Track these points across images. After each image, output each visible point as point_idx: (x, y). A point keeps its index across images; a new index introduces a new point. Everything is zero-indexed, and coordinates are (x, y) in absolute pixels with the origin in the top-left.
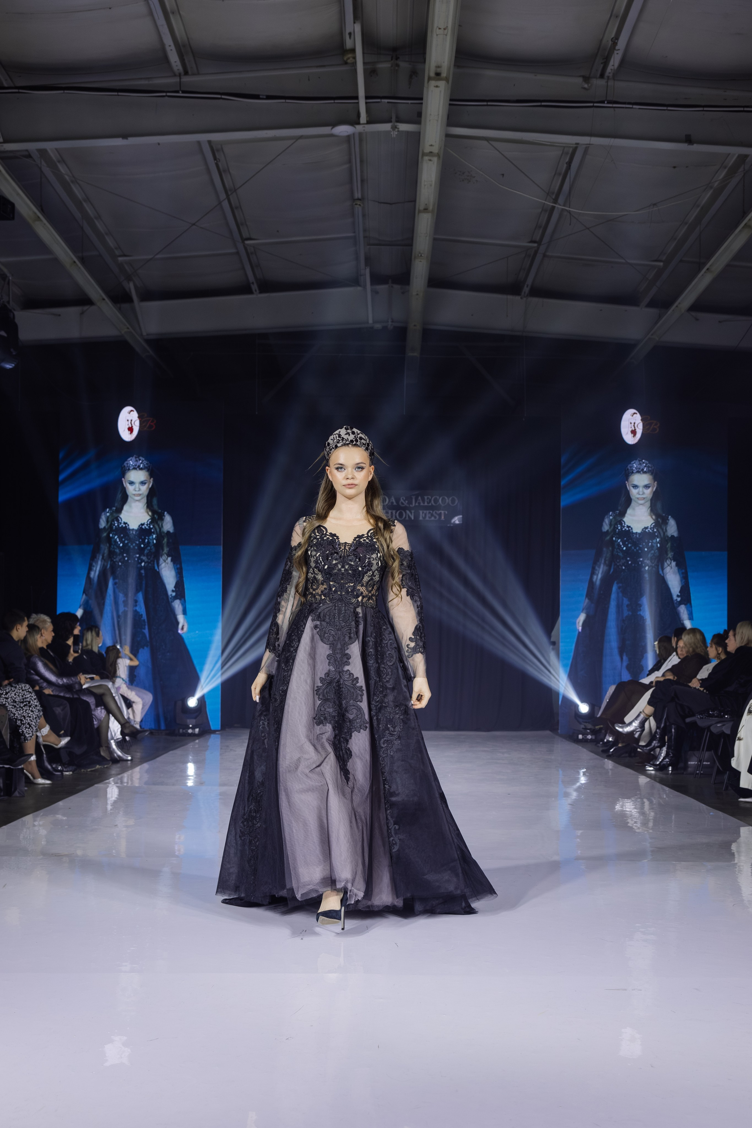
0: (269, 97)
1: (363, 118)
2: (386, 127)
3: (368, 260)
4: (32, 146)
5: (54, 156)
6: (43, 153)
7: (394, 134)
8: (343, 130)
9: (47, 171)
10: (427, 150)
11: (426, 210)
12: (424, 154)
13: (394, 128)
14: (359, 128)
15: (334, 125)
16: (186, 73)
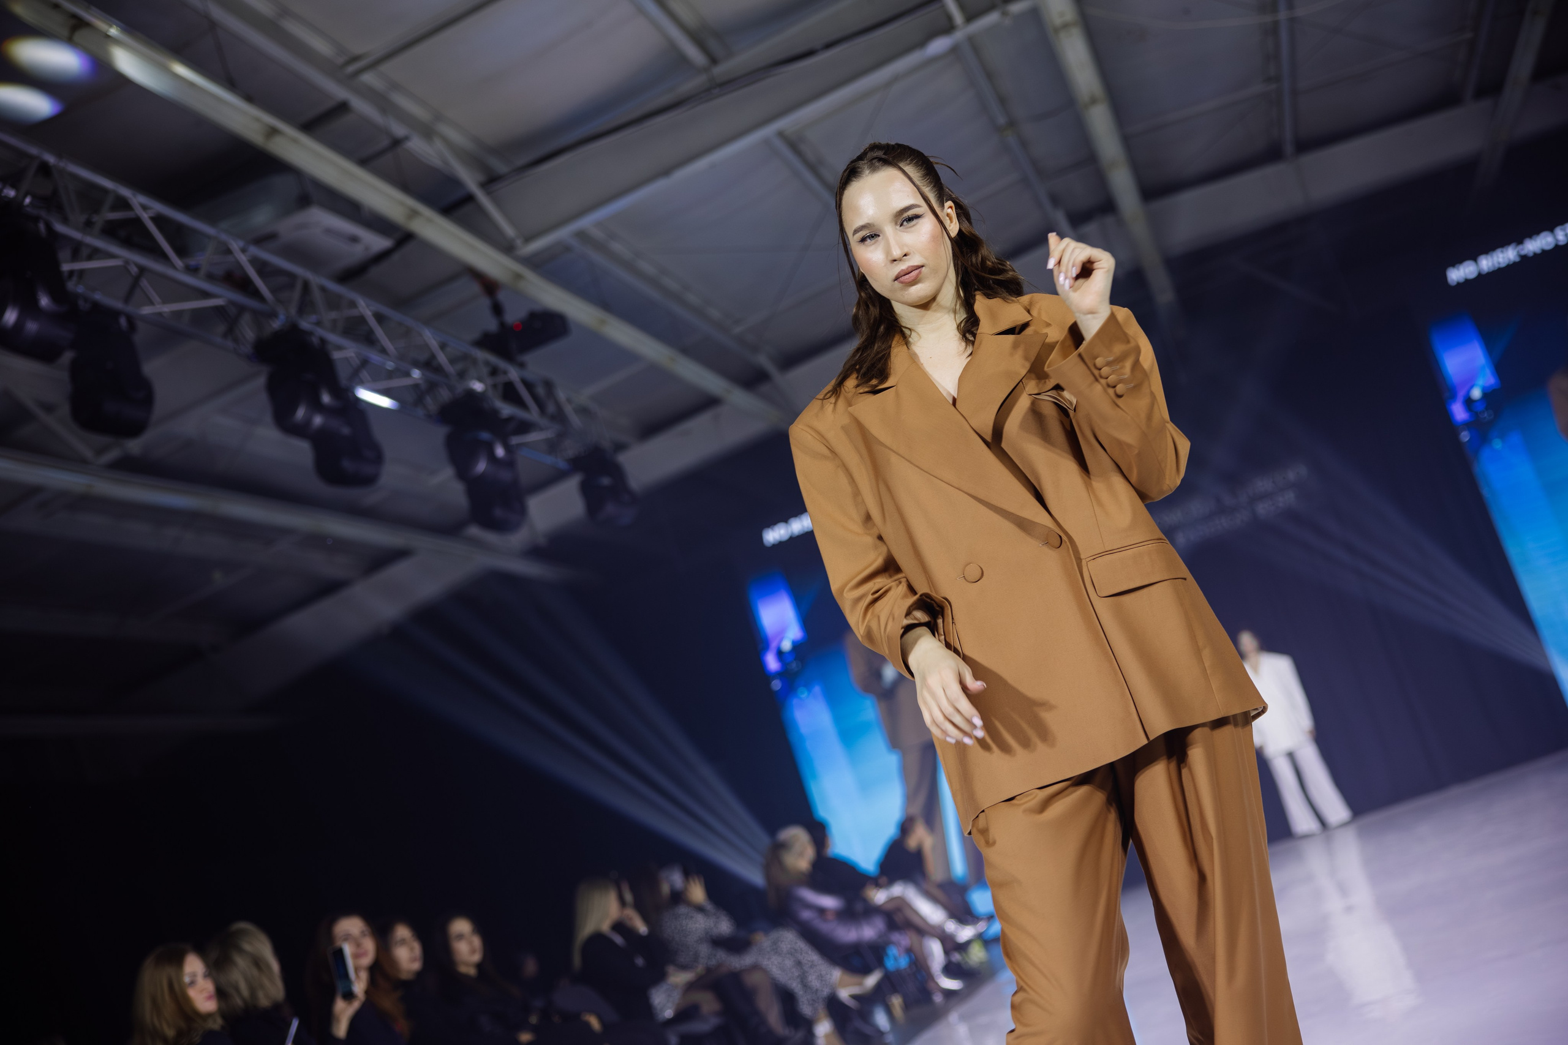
0: (829, 46)
1: (958, 17)
2: (992, 18)
3: (1055, 200)
4: (563, 234)
5: (598, 234)
6: (582, 235)
7: (1007, 22)
8: (939, 45)
9: (597, 257)
10: (1058, 21)
11: (1093, 101)
12: (1057, 30)
13: (1005, 14)
14: (958, 36)
15: (922, 43)
16: (714, 61)
